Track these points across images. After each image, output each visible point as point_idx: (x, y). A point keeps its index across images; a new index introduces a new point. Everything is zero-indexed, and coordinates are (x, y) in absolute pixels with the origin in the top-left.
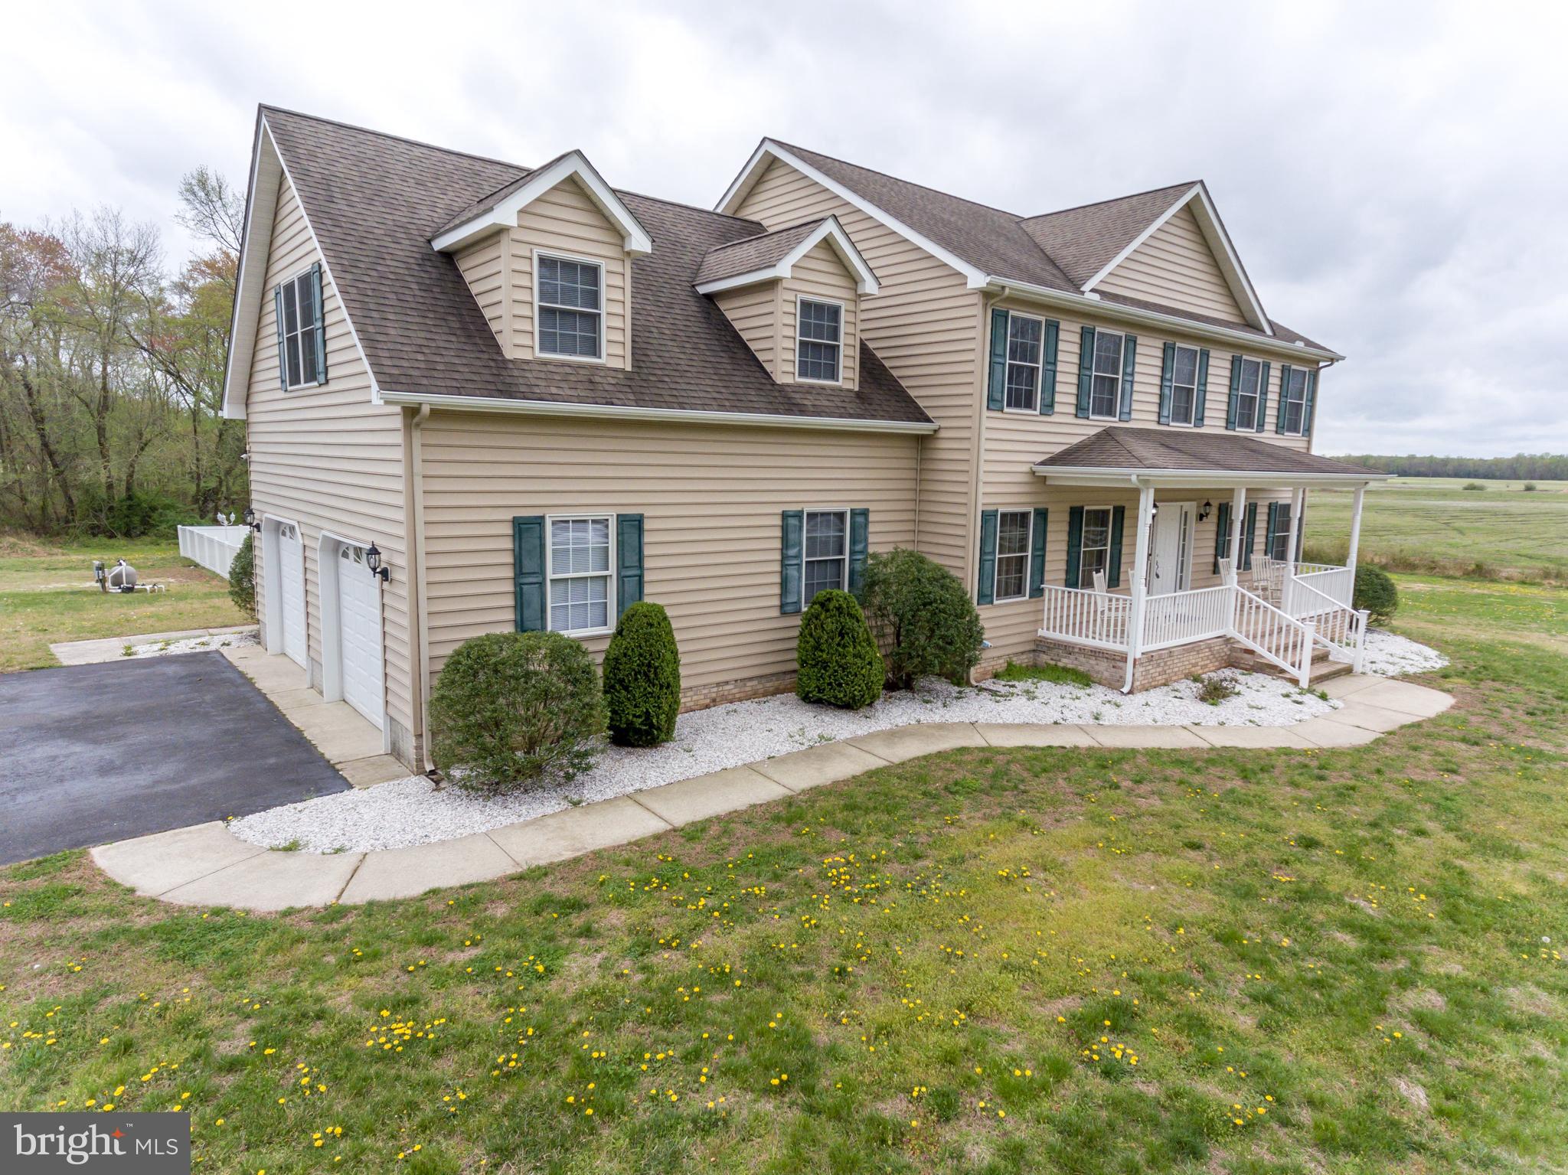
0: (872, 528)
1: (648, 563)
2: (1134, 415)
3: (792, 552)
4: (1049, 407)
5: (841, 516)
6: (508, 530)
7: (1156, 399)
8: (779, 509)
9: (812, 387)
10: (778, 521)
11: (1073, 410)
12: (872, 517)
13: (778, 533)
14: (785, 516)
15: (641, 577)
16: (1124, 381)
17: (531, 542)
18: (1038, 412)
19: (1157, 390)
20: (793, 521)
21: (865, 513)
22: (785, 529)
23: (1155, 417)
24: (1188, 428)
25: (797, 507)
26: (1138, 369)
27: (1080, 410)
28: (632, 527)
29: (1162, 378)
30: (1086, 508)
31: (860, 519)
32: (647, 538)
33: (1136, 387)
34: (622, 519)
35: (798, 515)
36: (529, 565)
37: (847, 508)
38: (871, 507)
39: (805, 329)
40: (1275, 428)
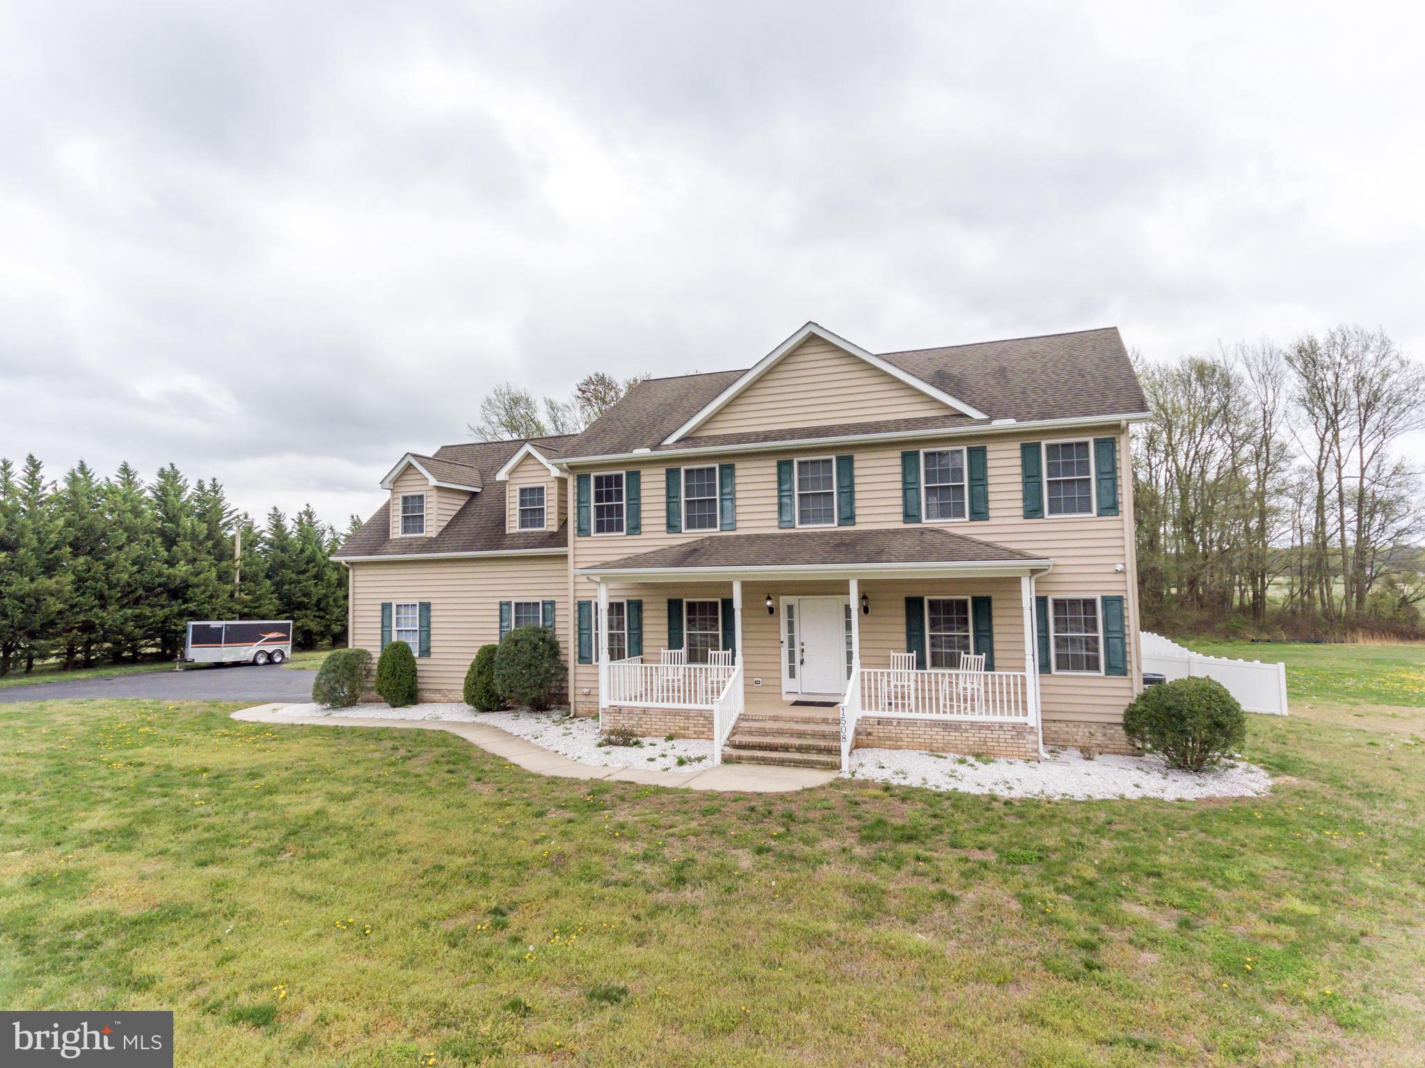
0: (557, 613)
1: (432, 626)
2: (739, 525)
3: (505, 624)
4: (635, 529)
5: (537, 604)
6: (380, 608)
7: (776, 508)
8: (498, 601)
9: (526, 533)
10: (498, 607)
11: (664, 528)
12: (557, 606)
13: (498, 613)
14: (501, 604)
15: (429, 631)
16: (722, 500)
17: (387, 613)
18: (624, 533)
19: (776, 500)
20: (505, 607)
21: (552, 603)
22: (501, 610)
23: (776, 523)
24: (833, 527)
25: (509, 600)
26: (738, 488)
27: (672, 527)
28: (426, 608)
29: (780, 491)
30: (685, 600)
31: (548, 607)
32: (433, 613)
33: (738, 502)
34: (421, 604)
35: (509, 604)
36: (386, 623)
37: (540, 600)
38: (557, 599)
39: (522, 503)
40: (1021, 512)
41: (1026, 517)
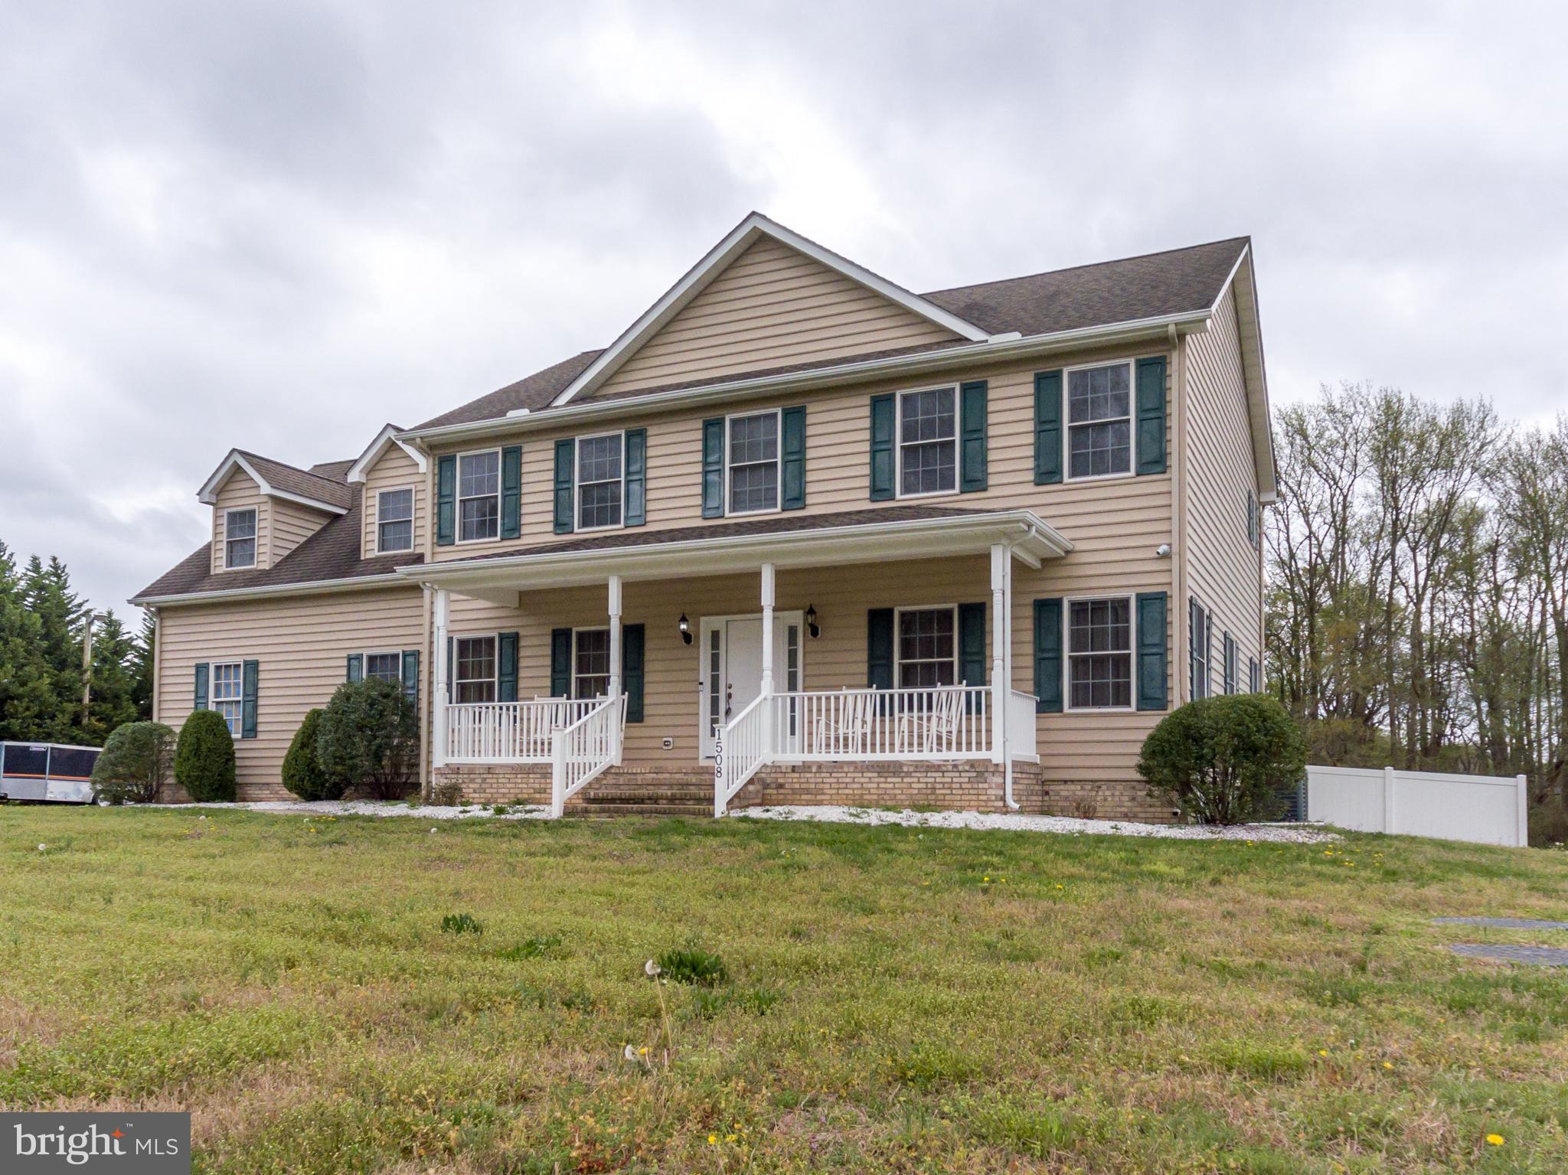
0: (421, 666)
1: (260, 693)
2: (649, 517)
4: (513, 530)
5: (395, 657)
6: (194, 671)
7: (699, 490)
8: (345, 654)
9: (386, 557)
10: (345, 663)
11: (550, 528)
12: (421, 657)
13: (345, 671)
14: (350, 659)
15: (256, 701)
16: (628, 482)
17: (202, 678)
18: (499, 537)
19: (697, 480)
20: (354, 663)
21: (416, 654)
22: (349, 667)
23: (698, 512)
24: (775, 512)
25: (359, 652)
26: (650, 463)
27: (562, 527)
28: (252, 668)
29: (705, 464)
30: (575, 630)
31: (410, 659)
32: (262, 676)
33: (652, 484)
34: (246, 663)
35: (359, 658)
36: (201, 692)
37: (399, 650)
38: (420, 648)
40: (1031, 476)
41: (1038, 483)
